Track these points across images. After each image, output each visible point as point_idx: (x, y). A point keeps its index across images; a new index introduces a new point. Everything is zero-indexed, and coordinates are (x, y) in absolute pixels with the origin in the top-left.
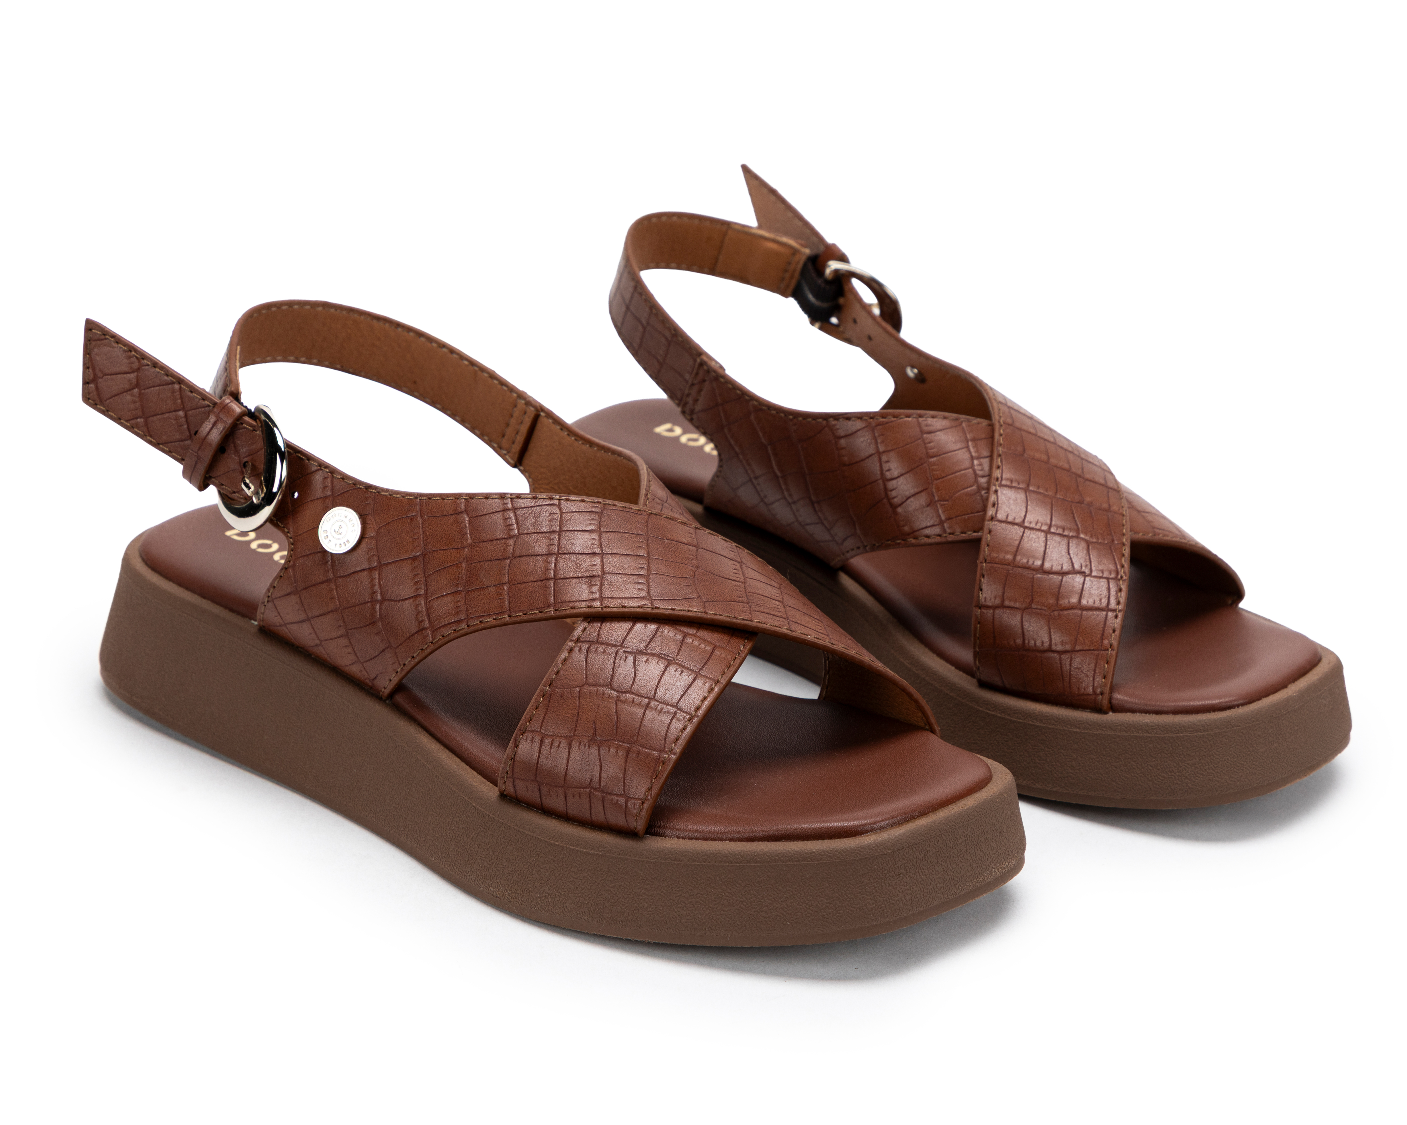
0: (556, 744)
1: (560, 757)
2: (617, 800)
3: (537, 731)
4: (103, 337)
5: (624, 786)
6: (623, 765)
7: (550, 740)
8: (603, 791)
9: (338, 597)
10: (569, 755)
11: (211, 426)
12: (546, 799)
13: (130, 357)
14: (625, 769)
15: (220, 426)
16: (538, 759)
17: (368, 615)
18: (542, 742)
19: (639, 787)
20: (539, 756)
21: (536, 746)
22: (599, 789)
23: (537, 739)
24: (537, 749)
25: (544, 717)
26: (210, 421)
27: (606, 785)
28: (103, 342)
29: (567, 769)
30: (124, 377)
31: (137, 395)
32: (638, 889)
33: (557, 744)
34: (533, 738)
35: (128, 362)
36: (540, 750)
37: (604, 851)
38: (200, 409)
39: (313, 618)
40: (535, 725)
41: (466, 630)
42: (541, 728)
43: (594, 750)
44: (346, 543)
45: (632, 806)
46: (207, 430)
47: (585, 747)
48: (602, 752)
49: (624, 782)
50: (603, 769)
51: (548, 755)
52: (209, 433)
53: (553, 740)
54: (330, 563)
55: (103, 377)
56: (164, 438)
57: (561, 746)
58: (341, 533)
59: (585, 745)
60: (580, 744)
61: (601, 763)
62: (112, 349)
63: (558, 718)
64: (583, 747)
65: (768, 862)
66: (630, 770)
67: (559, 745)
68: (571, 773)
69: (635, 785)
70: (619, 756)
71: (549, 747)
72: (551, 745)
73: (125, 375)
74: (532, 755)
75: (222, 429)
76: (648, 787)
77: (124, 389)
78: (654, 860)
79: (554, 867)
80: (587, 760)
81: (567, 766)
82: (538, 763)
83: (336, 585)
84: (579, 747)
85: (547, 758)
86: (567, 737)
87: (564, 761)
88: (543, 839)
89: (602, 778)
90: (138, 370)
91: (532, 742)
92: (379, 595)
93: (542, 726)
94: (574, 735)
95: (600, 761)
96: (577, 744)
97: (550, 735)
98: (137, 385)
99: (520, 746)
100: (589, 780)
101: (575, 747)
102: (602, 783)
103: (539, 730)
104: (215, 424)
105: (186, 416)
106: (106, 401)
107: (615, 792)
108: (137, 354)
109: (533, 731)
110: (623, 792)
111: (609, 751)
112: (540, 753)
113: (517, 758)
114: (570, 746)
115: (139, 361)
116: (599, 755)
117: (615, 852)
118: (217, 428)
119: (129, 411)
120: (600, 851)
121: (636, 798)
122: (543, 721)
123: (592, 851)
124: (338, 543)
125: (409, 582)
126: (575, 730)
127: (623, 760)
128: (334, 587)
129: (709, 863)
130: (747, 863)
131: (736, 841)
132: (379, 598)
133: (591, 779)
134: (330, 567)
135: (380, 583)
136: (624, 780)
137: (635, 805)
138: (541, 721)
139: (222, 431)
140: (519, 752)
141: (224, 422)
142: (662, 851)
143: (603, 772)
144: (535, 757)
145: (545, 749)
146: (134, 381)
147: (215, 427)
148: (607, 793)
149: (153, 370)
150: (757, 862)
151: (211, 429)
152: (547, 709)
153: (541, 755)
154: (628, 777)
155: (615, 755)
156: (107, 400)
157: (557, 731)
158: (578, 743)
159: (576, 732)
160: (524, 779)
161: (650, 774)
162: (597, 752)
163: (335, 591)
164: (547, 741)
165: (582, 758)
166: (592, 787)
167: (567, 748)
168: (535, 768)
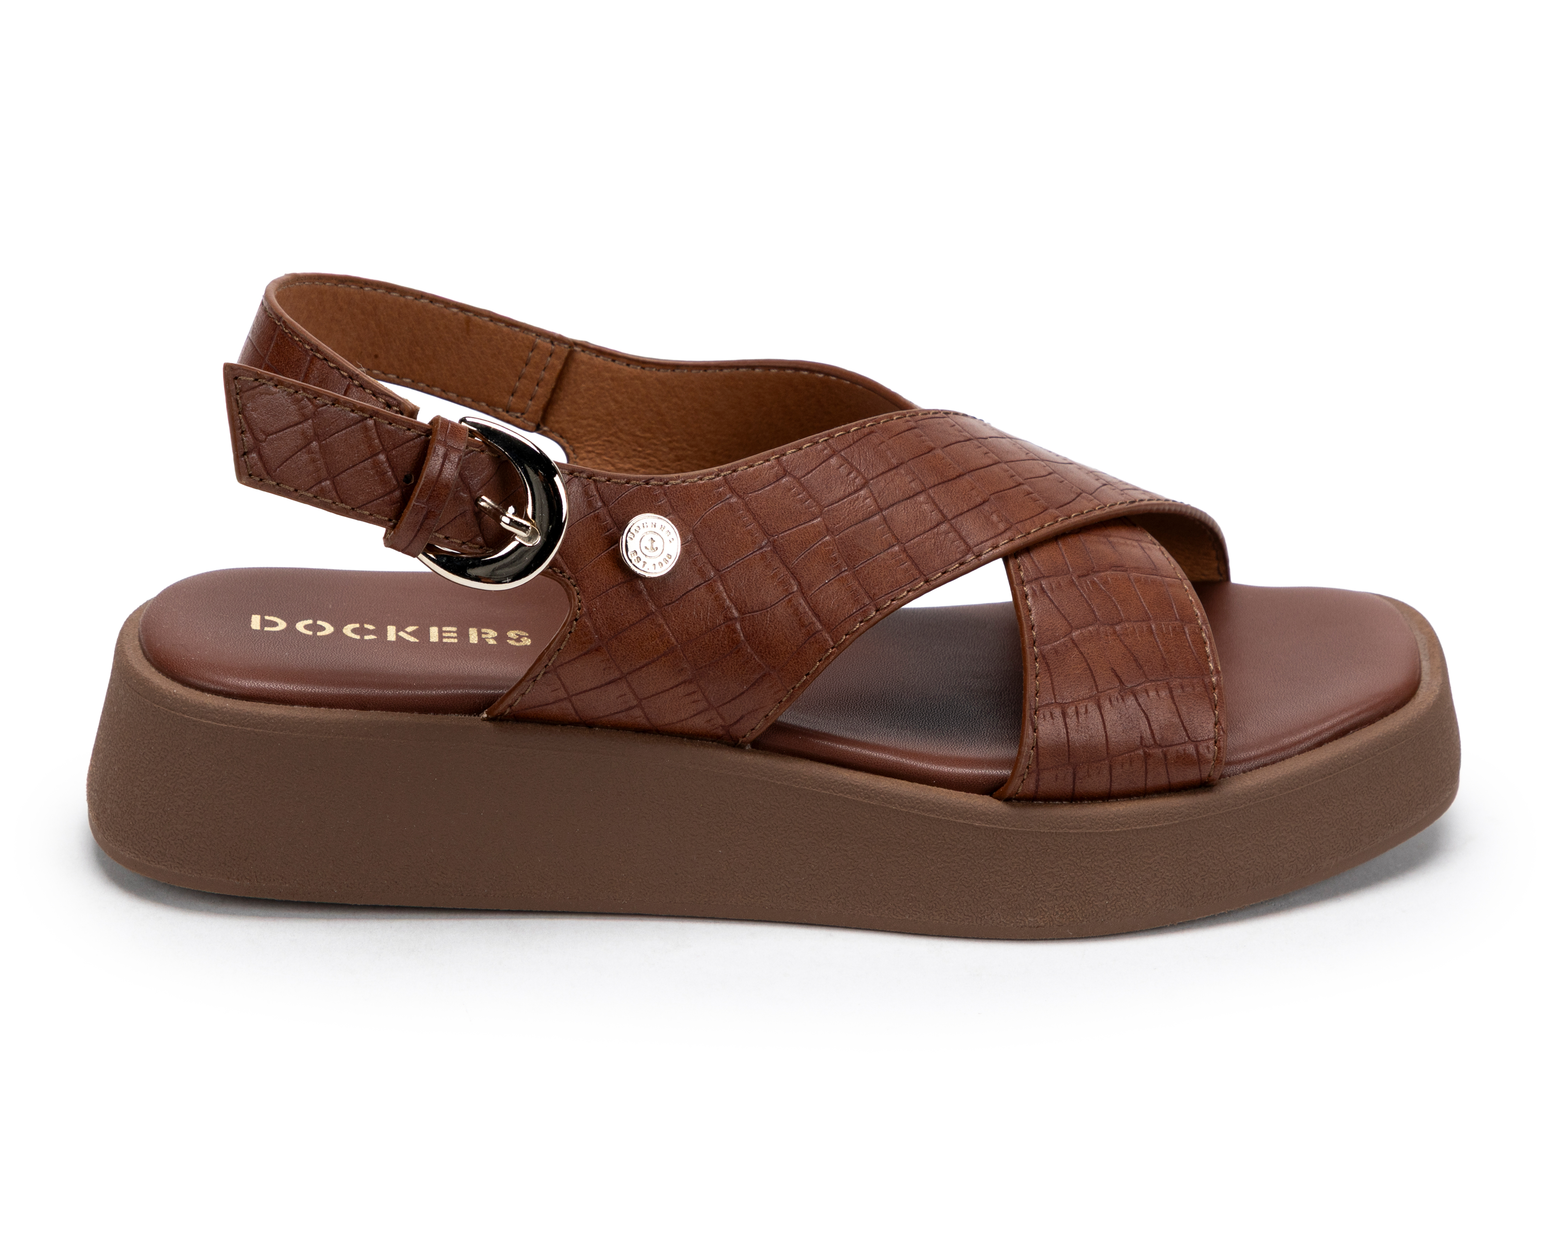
0: (1082, 710)
1: (1093, 724)
2: (1184, 750)
3: (1052, 703)
4: (256, 384)
5: (1186, 731)
6: (1173, 706)
7: (1074, 708)
8: (1160, 746)
9: (673, 634)
10: (1102, 717)
11: (441, 460)
12: (1081, 782)
13: (298, 401)
14: (1177, 710)
15: (454, 457)
16: (1068, 736)
17: (726, 642)
18: (1064, 715)
19: (1204, 725)
20: (1067, 732)
21: (1060, 720)
22: (1157, 745)
23: (1057, 712)
24: (1061, 724)
25: (1052, 684)
26: (438, 455)
27: (1163, 737)
28: (258, 390)
29: (1106, 736)
30: (295, 431)
31: (317, 449)
32: (1229, 847)
33: (1084, 710)
34: (1051, 713)
35: (296, 407)
36: (1066, 724)
37: (1180, 817)
38: (408, 444)
39: (629, 673)
40: (1048, 698)
41: (878, 617)
42: (1055, 698)
43: (1131, 701)
44: (667, 559)
45: (1206, 751)
46: (438, 467)
47: (1118, 701)
48: (1141, 700)
49: (1184, 726)
50: (1151, 720)
51: (1077, 726)
52: (441, 471)
53: (1076, 707)
54: (645, 592)
55: (266, 439)
56: (361, 498)
57: (1089, 710)
58: (657, 548)
59: (1117, 699)
60: (1110, 701)
61: (1145, 714)
62: (272, 397)
63: (1069, 679)
64: (1116, 703)
65: (1360, 761)
66: (1183, 709)
67: (1086, 710)
68: (1113, 739)
69: (1197, 724)
70: (1163, 698)
71: (1075, 717)
72: (1077, 713)
73: (296, 428)
74: (1058, 734)
75: (457, 460)
76: (1214, 722)
77: (297, 447)
78: (1242, 806)
79: (1119, 860)
80: (1127, 716)
81: (1106, 732)
82: (1068, 741)
83: (664, 617)
84: (1111, 704)
85: (1077, 730)
86: (1090, 697)
87: (1100, 727)
88: (1097, 831)
89: (1154, 731)
90: (314, 415)
91: (1053, 719)
92: (734, 611)
93: (1055, 695)
94: (1098, 692)
95: (1144, 711)
96: (1108, 702)
97: (1069, 703)
98: (317, 437)
99: (1040, 728)
100: (1139, 739)
101: (1107, 706)
102: (1156, 737)
103: (1053, 701)
104: (445, 457)
105: (388, 459)
106: (275, 471)
107: (1176, 742)
108: (308, 393)
109: (1047, 705)
110: (1187, 738)
111: (1148, 696)
112: (1067, 729)
113: (1041, 744)
114: (1100, 708)
115: (312, 403)
116: (1140, 705)
117: (1195, 814)
118: (450, 461)
119: (308, 476)
120: (1176, 820)
121: (1206, 740)
122: (1053, 689)
123: (1167, 823)
124: (656, 562)
125: (771, 581)
126: (1096, 686)
127: (1170, 700)
128: (661, 621)
129: (1302, 785)
130: (1340, 770)
131: (1305, 752)
132: (736, 614)
133: (1141, 737)
134: (647, 598)
135: (729, 597)
136: (1182, 723)
137: (1208, 748)
138: (1051, 690)
139: (458, 464)
140: (1040, 736)
141: (458, 450)
142: (1249, 792)
143: (1152, 724)
144: (1063, 734)
145: (1072, 722)
146: (310, 432)
147: (447, 461)
148: (1166, 746)
149: (333, 409)
150: (1349, 766)
151: (443, 465)
152: (1050, 673)
153: (1069, 731)
154: (1185, 718)
155: (1158, 698)
156: (276, 469)
157: (1075, 695)
158: (1108, 700)
159: (1099, 688)
160: (1052, 768)
161: (1209, 706)
162: (1134, 702)
163: (665, 627)
164: (1071, 711)
165: (1120, 716)
166: (1146, 746)
167: (1097, 710)
168: (1066, 749)
